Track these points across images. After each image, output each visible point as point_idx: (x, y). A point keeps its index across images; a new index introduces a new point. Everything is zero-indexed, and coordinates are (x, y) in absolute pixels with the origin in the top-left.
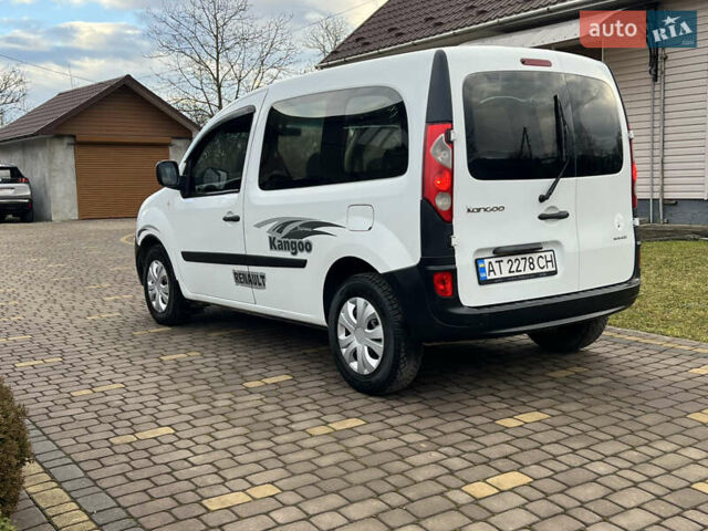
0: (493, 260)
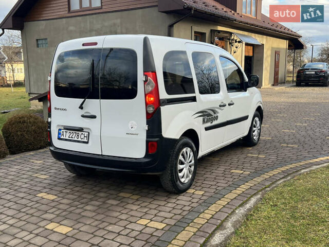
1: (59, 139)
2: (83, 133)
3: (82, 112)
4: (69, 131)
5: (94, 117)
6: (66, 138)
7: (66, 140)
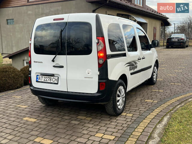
1: (37, 81)
2: (55, 77)
3: (54, 64)
4: (44, 77)
5: (62, 67)
6: (42, 81)
7: (42, 82)
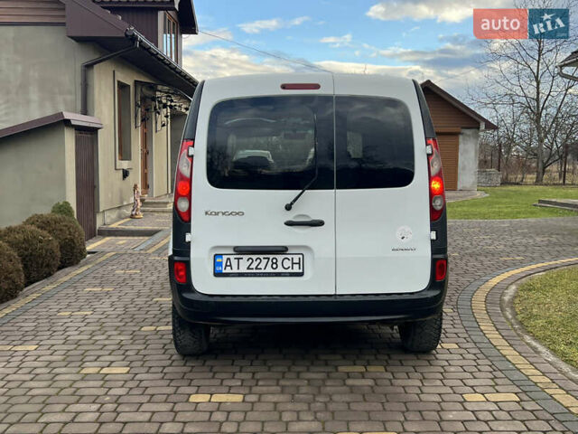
0: (232, 257)
1: (218, 274)
2: (290, 257)
6: (240, 271)
7: (241, 275)
